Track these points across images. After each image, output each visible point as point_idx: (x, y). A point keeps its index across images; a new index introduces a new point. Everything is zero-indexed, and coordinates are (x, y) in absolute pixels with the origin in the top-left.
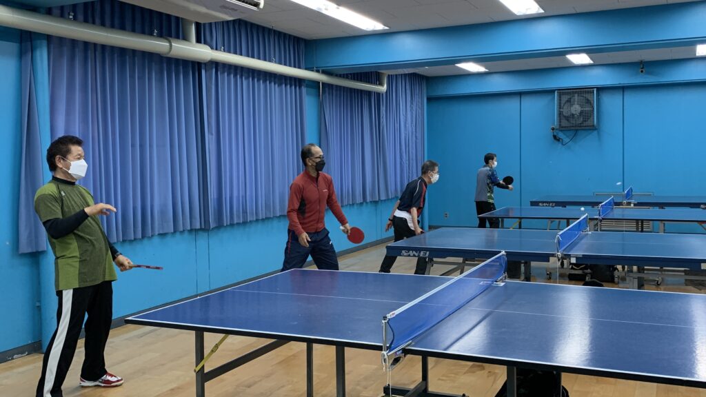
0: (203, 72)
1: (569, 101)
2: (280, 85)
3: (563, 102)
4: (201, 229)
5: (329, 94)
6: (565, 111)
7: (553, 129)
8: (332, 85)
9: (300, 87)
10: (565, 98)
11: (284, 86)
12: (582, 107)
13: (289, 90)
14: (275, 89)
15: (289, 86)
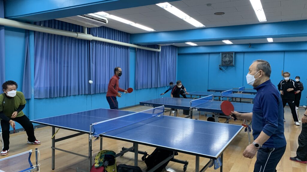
0: (91, 44)
1: (225, 56)
2: (120, 48)
3: (223, 56)
4: (88, 94)
5: (139, 52)
6: (224, 60)
7: (220, 66)
8: (140, 49)
9: (128, 49)
10: (224, 55)
11: (121, 49)
12: (229, 58)
13: (123, 50)
14: (118, 50)
15: (123, 49)
